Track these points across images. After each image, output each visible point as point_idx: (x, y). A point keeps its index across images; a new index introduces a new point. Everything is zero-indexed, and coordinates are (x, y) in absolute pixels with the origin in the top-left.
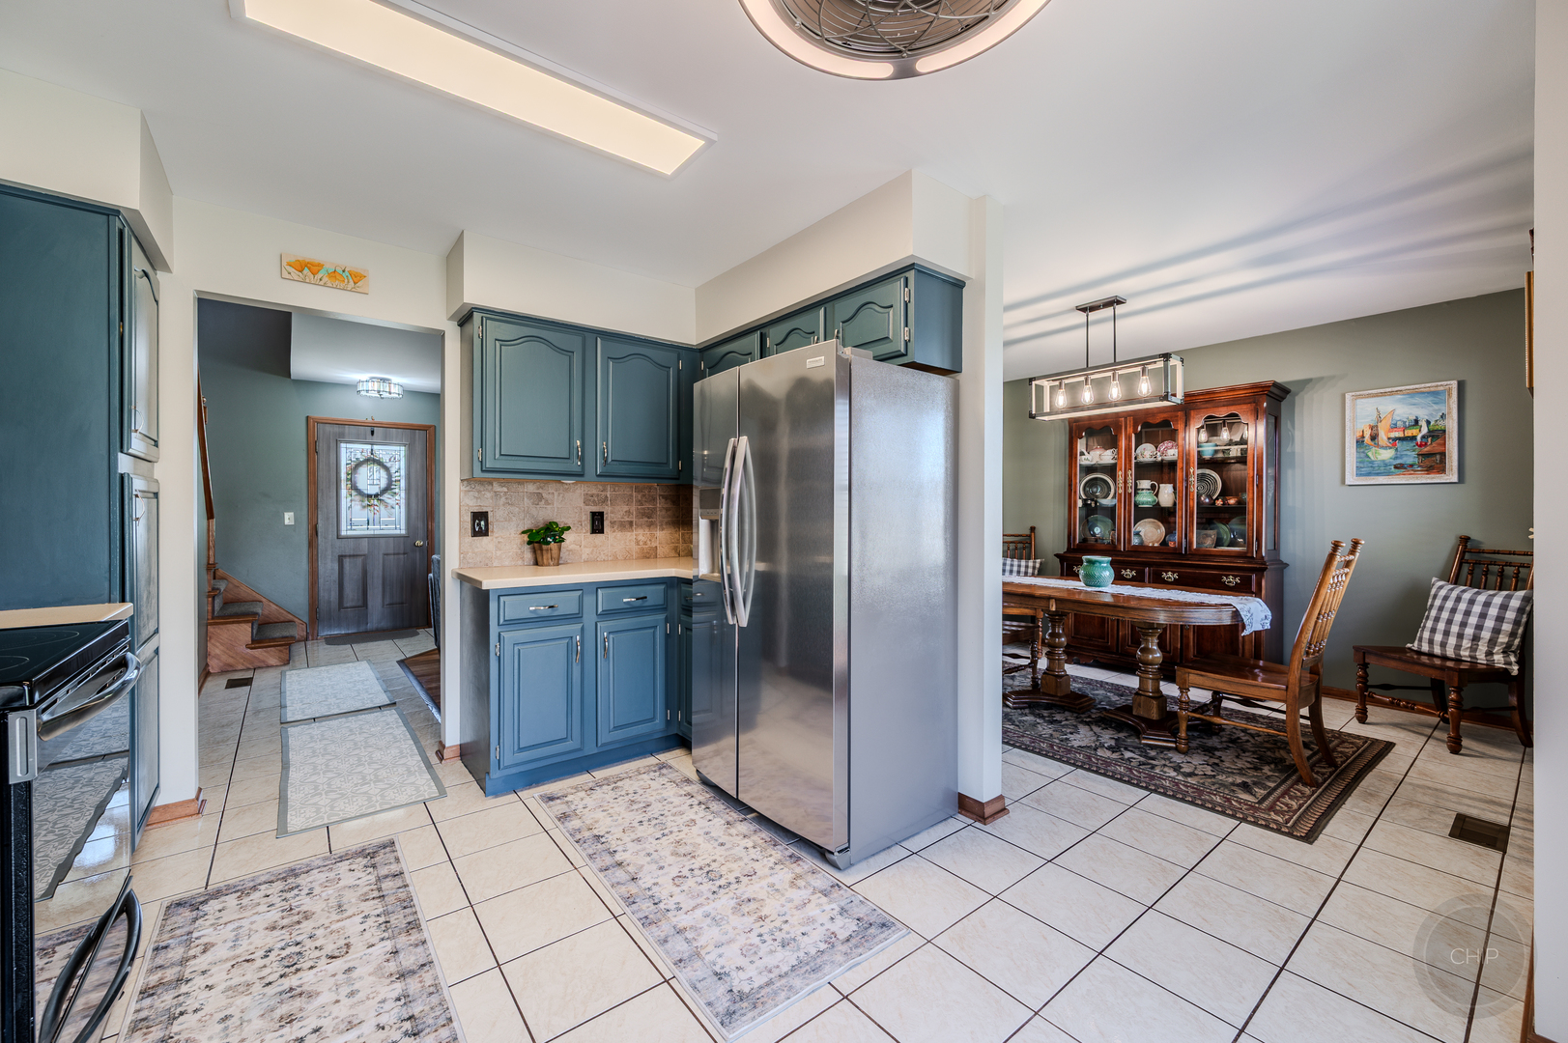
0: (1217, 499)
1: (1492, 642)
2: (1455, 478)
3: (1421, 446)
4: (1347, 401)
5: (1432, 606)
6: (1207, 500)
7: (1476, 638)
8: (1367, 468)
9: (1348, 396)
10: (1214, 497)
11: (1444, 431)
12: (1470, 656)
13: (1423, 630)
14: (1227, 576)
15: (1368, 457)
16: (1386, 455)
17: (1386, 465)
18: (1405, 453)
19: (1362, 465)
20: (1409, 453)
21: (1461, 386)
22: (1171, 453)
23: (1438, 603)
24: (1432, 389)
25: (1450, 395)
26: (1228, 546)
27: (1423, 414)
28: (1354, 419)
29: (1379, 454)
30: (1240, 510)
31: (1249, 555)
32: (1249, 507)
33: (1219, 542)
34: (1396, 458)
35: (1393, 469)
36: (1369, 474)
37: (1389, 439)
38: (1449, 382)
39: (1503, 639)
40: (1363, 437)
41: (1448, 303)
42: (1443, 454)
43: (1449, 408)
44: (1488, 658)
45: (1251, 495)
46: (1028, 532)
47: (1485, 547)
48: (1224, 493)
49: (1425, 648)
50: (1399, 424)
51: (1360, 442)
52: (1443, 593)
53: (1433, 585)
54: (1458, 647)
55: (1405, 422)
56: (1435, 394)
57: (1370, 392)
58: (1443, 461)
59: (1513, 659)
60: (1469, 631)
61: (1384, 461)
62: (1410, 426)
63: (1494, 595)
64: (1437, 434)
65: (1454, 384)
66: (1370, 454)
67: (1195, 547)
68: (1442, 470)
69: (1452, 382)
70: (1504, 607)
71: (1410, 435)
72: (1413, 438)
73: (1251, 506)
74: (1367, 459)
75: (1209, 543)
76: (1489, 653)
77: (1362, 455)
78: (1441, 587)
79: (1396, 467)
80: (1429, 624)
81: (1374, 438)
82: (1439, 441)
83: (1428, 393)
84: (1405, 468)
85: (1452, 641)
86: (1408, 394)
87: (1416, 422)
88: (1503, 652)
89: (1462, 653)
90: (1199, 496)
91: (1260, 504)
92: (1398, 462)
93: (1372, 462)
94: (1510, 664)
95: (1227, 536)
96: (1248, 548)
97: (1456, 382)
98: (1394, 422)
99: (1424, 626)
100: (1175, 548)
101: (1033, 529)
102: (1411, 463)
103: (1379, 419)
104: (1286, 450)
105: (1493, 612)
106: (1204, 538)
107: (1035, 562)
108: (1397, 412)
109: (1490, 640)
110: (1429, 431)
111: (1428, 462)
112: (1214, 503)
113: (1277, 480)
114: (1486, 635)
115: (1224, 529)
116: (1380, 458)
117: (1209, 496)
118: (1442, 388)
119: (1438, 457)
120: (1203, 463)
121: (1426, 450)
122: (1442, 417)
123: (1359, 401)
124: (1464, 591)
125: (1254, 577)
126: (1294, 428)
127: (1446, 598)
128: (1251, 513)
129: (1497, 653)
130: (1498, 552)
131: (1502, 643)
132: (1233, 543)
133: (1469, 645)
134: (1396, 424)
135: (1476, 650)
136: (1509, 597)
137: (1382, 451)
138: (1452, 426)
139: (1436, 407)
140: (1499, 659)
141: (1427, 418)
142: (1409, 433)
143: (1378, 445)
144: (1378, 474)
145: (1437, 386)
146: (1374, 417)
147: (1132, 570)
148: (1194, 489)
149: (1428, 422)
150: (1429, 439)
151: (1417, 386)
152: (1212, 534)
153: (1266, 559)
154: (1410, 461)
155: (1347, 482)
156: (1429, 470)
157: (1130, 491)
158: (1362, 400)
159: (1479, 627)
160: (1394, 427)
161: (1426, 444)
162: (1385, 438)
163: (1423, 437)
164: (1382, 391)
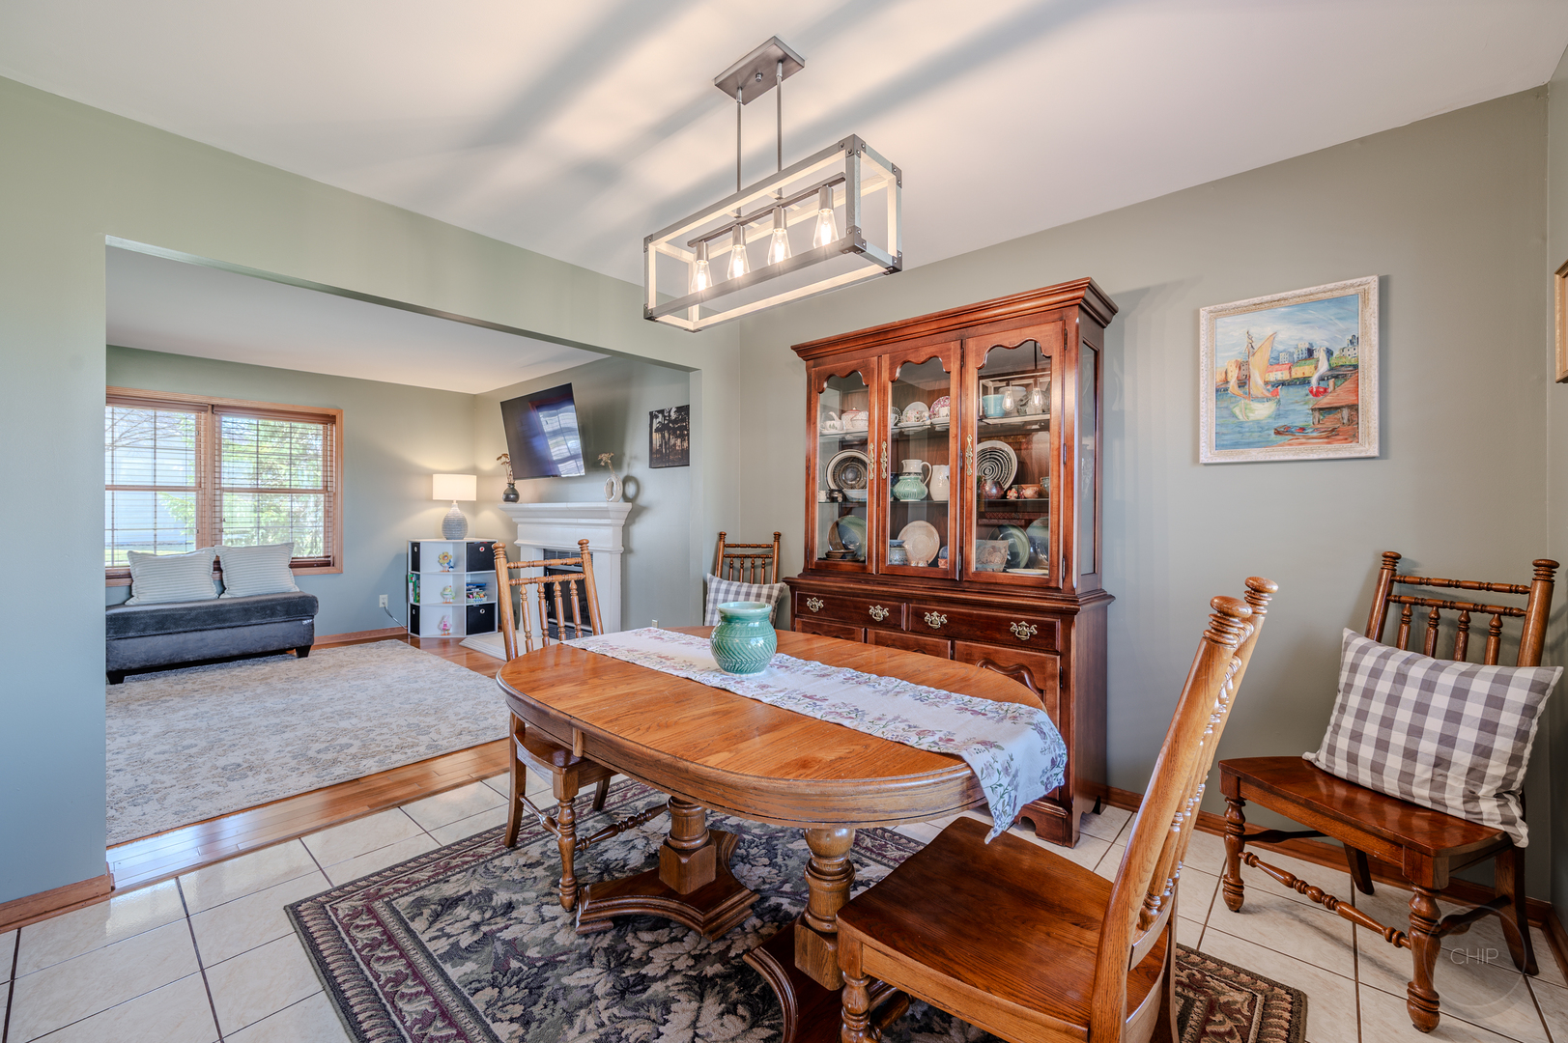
0: (1010, 488)
1: (1476, 774)
2: (1374, 451)
3: (1317, 394)
4: (1203, 321)
5: (1349, 686)
6: (994, 491)
7: (1441, 763)
8: (1233, 435)
9: (1203, 313)
10: (1006, 487)
11: (1356, 367)
12: (1432, 800)
13: (1335, 732)
14: (1018, 621)
15: (1234, 416)
16: (1262, 411)
17: (1262, 429)
18: (1292, 407)
19: (1224, 430)
20: (1298, 407)
21: (1384, 284)
22: (943, 413)
23: (1361, 681)
24: (1336, 294)
25: (1365, 302)
26: (1027, 566)
27: (1319, 339)
28: (1213, 353)
29: (1252, 411)
30: (1040, 507)
31: (1053, 584)
32: (1052, 500)
33: (1012, 562)
34: (1278, 416)
35: (1273, 436)
36: (1236, 445)
37: (1266, 383)
38: (1364, 279)
39: (1497, 769)
40: (1226, 382)
41: (1362, 140)
42: (1354, 408)
43: (1365, 326)
44: (1469, 807)
45: (1055, 481)
46: (770, 540)
47: (1423, 572)
48: (1021, 479)
49: (1341, 769)
50: (1283, 358)
51: (1221, 391)
52: (1368, 662)
53: (1347, 644)
54: (1406, 777)
55: (1291, 354)
56: (1339, 301)
57: (1238, 303)
58: (1353, 421)
59: (1516, 811)
60: (1428, 747)
61: (1258, 422)
62: (1299, 360)
63: (1471, 675)
64: (1344, 373)
65: (1373, 282)
66: (1237, 411)
67: (973, 569)
68: (1353, 436)
69: (1370, 278)
70: (1495, 702)
71: (1300, 375)
72: (1305, 381)
73: (1055, 499)
74: (1232, 420)
75: (997, 561)
76: (1471, 797)
77: (1225, 413)
78: (1363, 651)
79: (1278, 433)
80: (1348, 722)
81: (1243, 383)
82: (1348, 385)
83: (1329, 300)
84: (1293, 434)
85: (1394, 762)
86: (1297, 305)
87: (1310, 352)
88: (1498, 796)
89: (1415, 790)
90: (980, 482)
91: (1070, 496)
92: (1281, 422)
93: (1240, 425)
94: (1510, 822)
95: (1025, 552)
96: (1051, 570)
97: (1376, 278)
98: (1275, 355)
99: (1338, 726)
100: (945, 572)
101: (777, 536)
102: (1301, 424)
103: (1252, 349)
104: (1110, 406)
105: (1474, 710)
106: (990, 554)
107: (771, 588)
108: (1280, 337)
109: (1471, 770)
110: (1331, 369)
111: (1330, 422)
112: (1005, 496)
113: (1097, 457)
114: (1462, 758)
115: (1018, 537)
116: (1253, 416)
117: (998, 484)
118: (1352, 291)
119: (1345, 413)
120: (986, 433)
121: (1325, 401)
122: (1351, 342)
123: (1220, 322)
124: (1408, 662)
125: (1059, 624)
126: (1122, 370)
127: (1375, 674)
128: (1055, 512)
129: (1486, 798)
130: (1457, 585)
131: (1495, 778)
132: (1032, 563)
133: (1429, 775)
134: (1277, 358)
135: (1442, 787)
136: (1503, 681)
137: (1256, 405)
138: (1368, 356)
139: (1341, 325)
140: (1490, 812)
141: (1327, 344)
142: (1298, 372)
143: (1249, 395)
144: (1249, 445)
145: (1344, 288)
146: (1244, 347)
147: (883, 606)
148: (973, 472)
149: (1329, 353)
150: (1331, 382)
151: (1313, 289)
152: (1002, 545)
153: (1078, 591)
154: (1299, 421)
155: (1203, 459)
156: (1332, 435)
157: (884, 475)
158: (1228, 320)
159: (1447, 741)
160: (1275, 362)
161: (1325, 390)
162: (1261, 382)
163: (1322, 379)
164: (1256, 300)
